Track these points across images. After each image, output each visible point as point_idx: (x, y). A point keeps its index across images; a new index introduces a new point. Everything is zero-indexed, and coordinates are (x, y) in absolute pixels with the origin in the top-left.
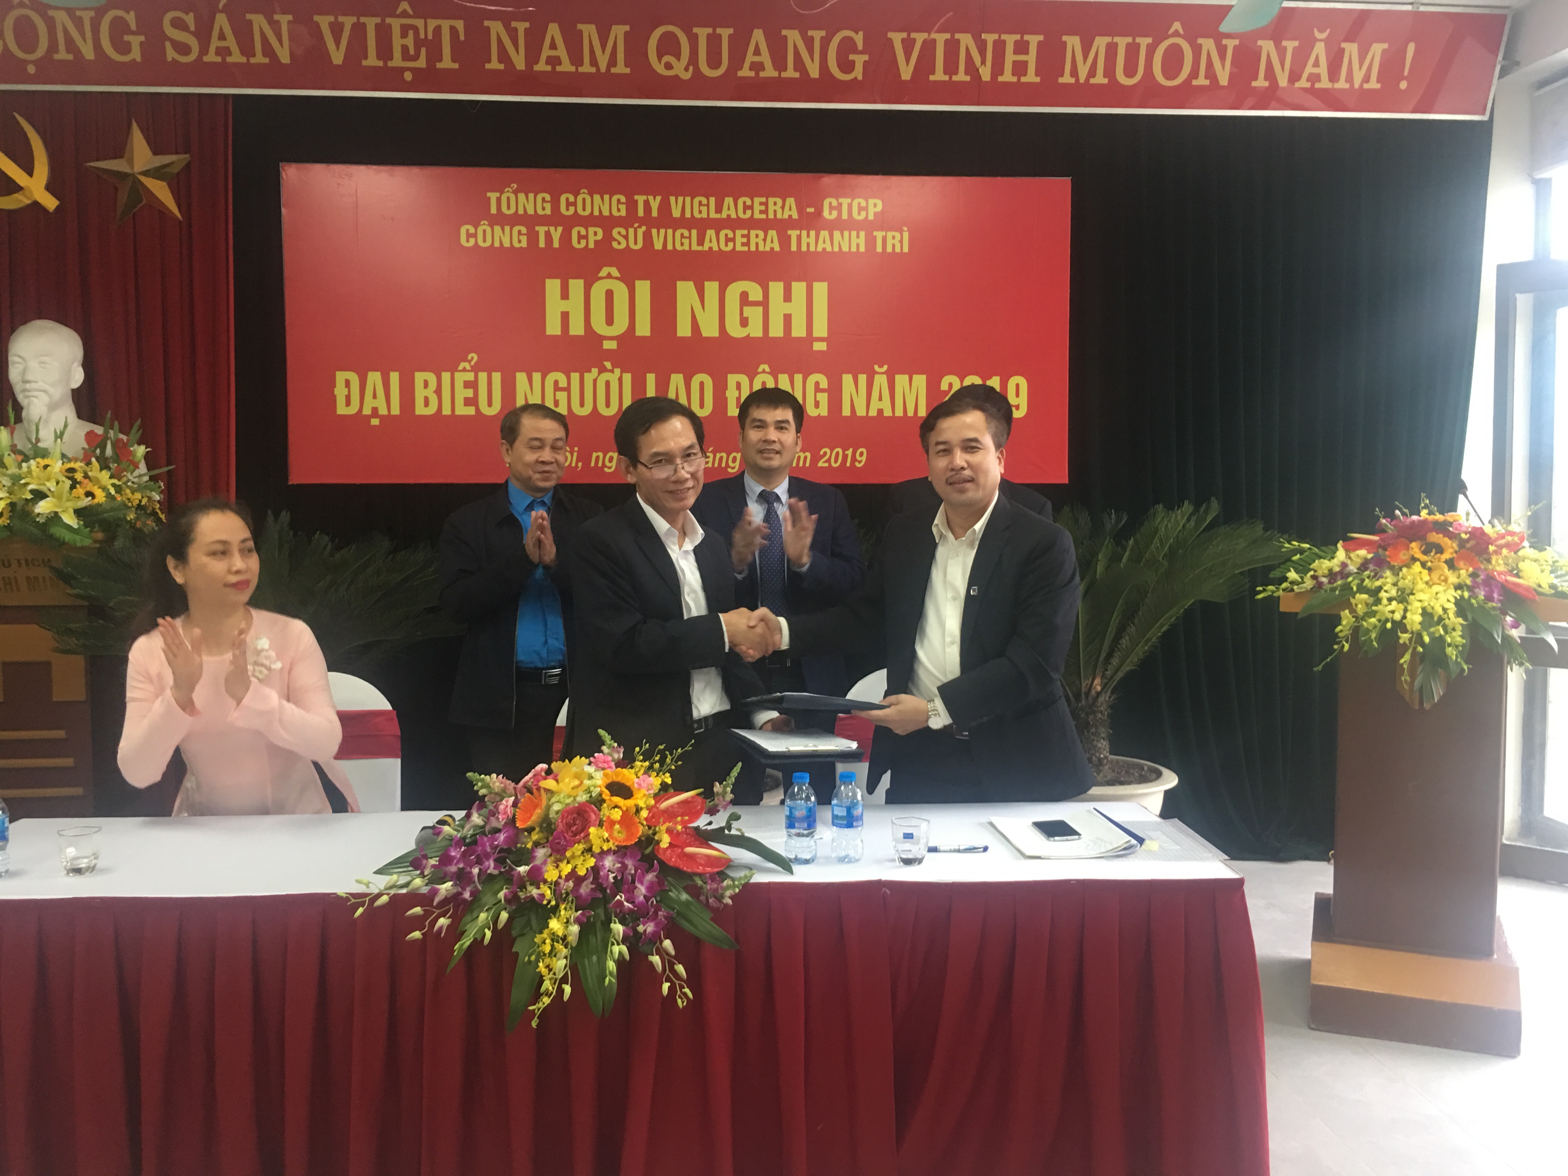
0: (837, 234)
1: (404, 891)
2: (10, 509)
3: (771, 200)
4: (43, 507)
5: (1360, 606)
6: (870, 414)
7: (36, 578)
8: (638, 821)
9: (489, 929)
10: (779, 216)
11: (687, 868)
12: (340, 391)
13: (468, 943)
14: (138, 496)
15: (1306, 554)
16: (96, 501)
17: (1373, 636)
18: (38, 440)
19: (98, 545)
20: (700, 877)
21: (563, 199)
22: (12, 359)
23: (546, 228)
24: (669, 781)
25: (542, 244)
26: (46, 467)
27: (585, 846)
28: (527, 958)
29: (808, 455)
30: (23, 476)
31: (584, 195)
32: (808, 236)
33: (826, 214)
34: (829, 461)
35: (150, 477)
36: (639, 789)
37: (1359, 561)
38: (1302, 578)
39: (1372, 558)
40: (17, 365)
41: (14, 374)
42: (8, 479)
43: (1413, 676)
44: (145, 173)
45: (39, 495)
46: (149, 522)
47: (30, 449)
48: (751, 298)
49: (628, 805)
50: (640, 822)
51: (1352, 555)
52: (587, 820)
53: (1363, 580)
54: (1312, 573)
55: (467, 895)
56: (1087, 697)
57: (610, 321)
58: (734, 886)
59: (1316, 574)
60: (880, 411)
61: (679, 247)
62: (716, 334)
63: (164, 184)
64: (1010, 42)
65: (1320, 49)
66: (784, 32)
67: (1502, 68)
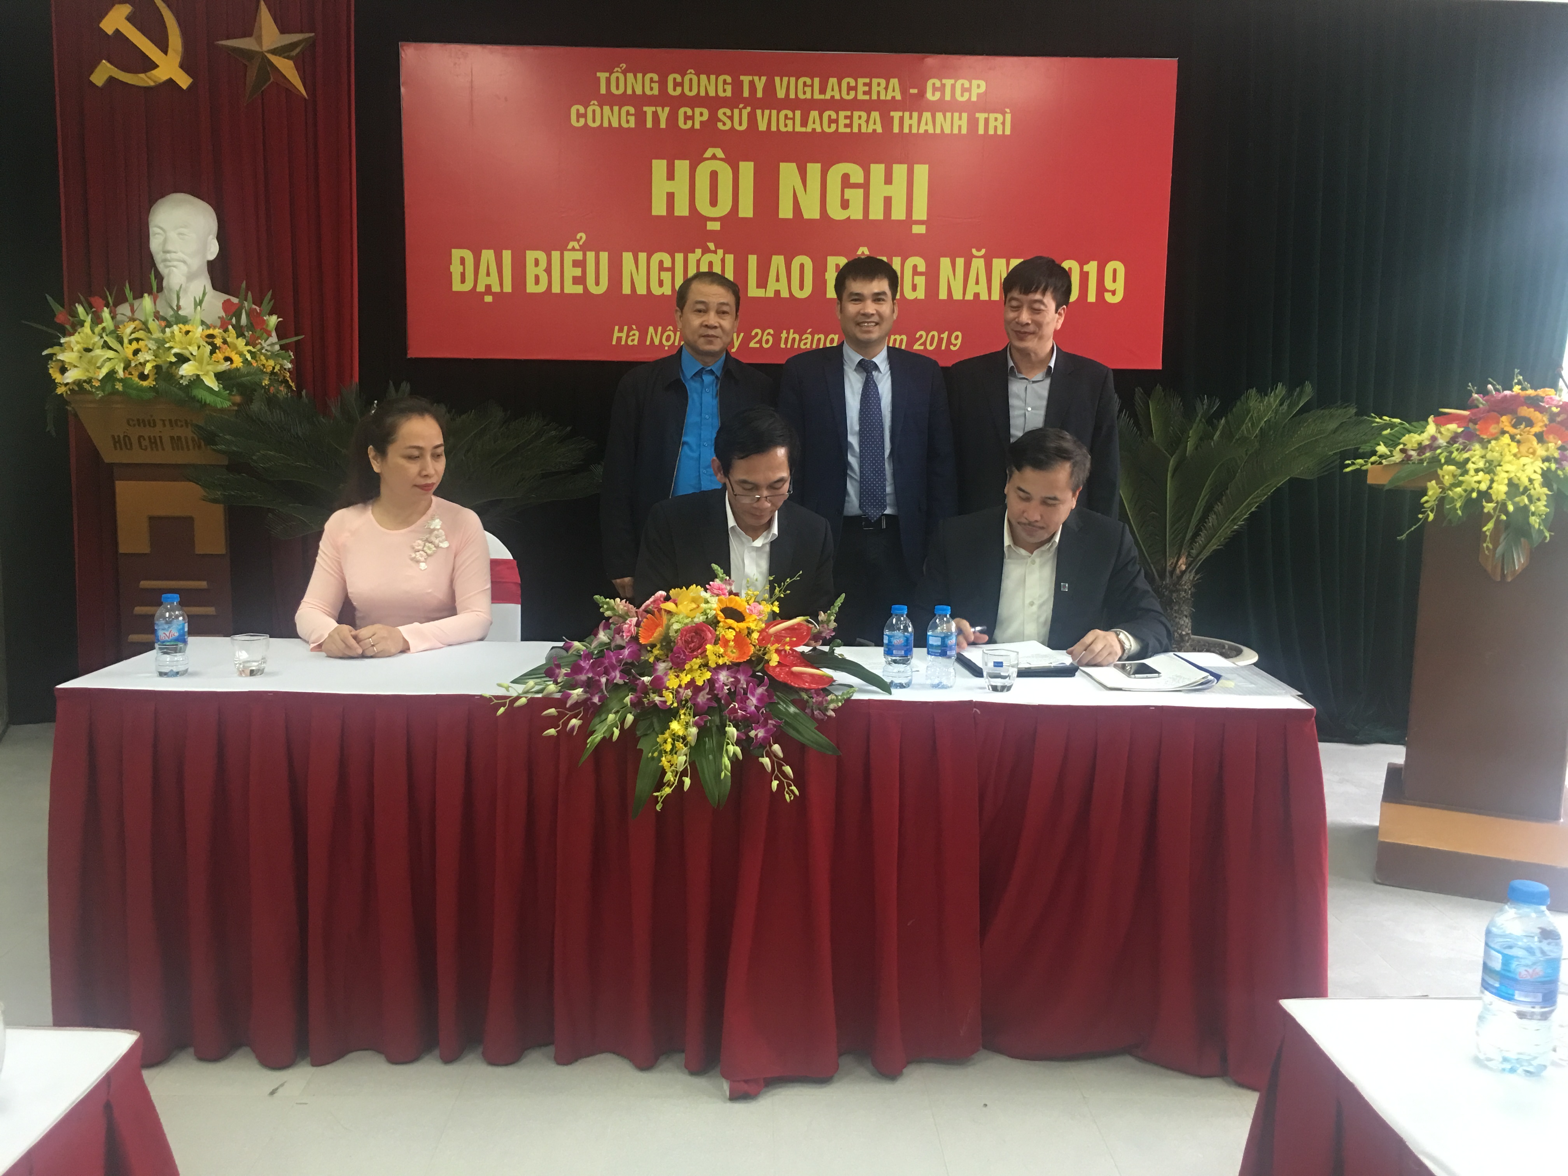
0: (939, 115)
1: (540, 696)
2: (155, 371)
3: (875, 81)
4: (187, 370)
5: (1447, 477)
6: (966, 298)
7: (179, 438)
8: (750, 641)
9: (617, 728)
10: (882, 97)
11: (795, 683)
12: (456, 269)
13: (599, 739)
14: (271, 363)
15: (1396, 429)
16: (234, 366)
17: (1458, 505)
18: (179, 307)
19: (236, 408)
20: (806, 693)
21: (671, 78)
22: (153, 230)
23: (653, 109)
24: (777, 610)
25: (649, 124)
26: (187, 332)
27: (701, 661)
28: (650, 754)
29: (904, 337)
30: (167, 340)
31: (691, 75)
32: (911, 118)
33: (929, 95)
34: (924, 344)
35: (280, 346)
36: (751, 614)
37: (1449, 435)
38: (1391, 451)
39: (1463, 431)
40: (157, 236)
41: (155, 244)
42: (154, 342)
43: (1496, 544)
44: (274, 52)
45: (182, 359)
46: (282, 388)
47: (171, 316)
48: (852, 180)
49: (741, 627)
50: (751, 643)
51: (1442, 429)
52: (704, 638)
53: (1451, 453)
54: (1401, 446)
55: (596, 700)
56: (1171, 576)
57: (714, 202)
58: (838, 700)
59: (1406, 447)
60: (977, 295)
61: (783, 129)
62: (818, 216)
63: (291, 63)
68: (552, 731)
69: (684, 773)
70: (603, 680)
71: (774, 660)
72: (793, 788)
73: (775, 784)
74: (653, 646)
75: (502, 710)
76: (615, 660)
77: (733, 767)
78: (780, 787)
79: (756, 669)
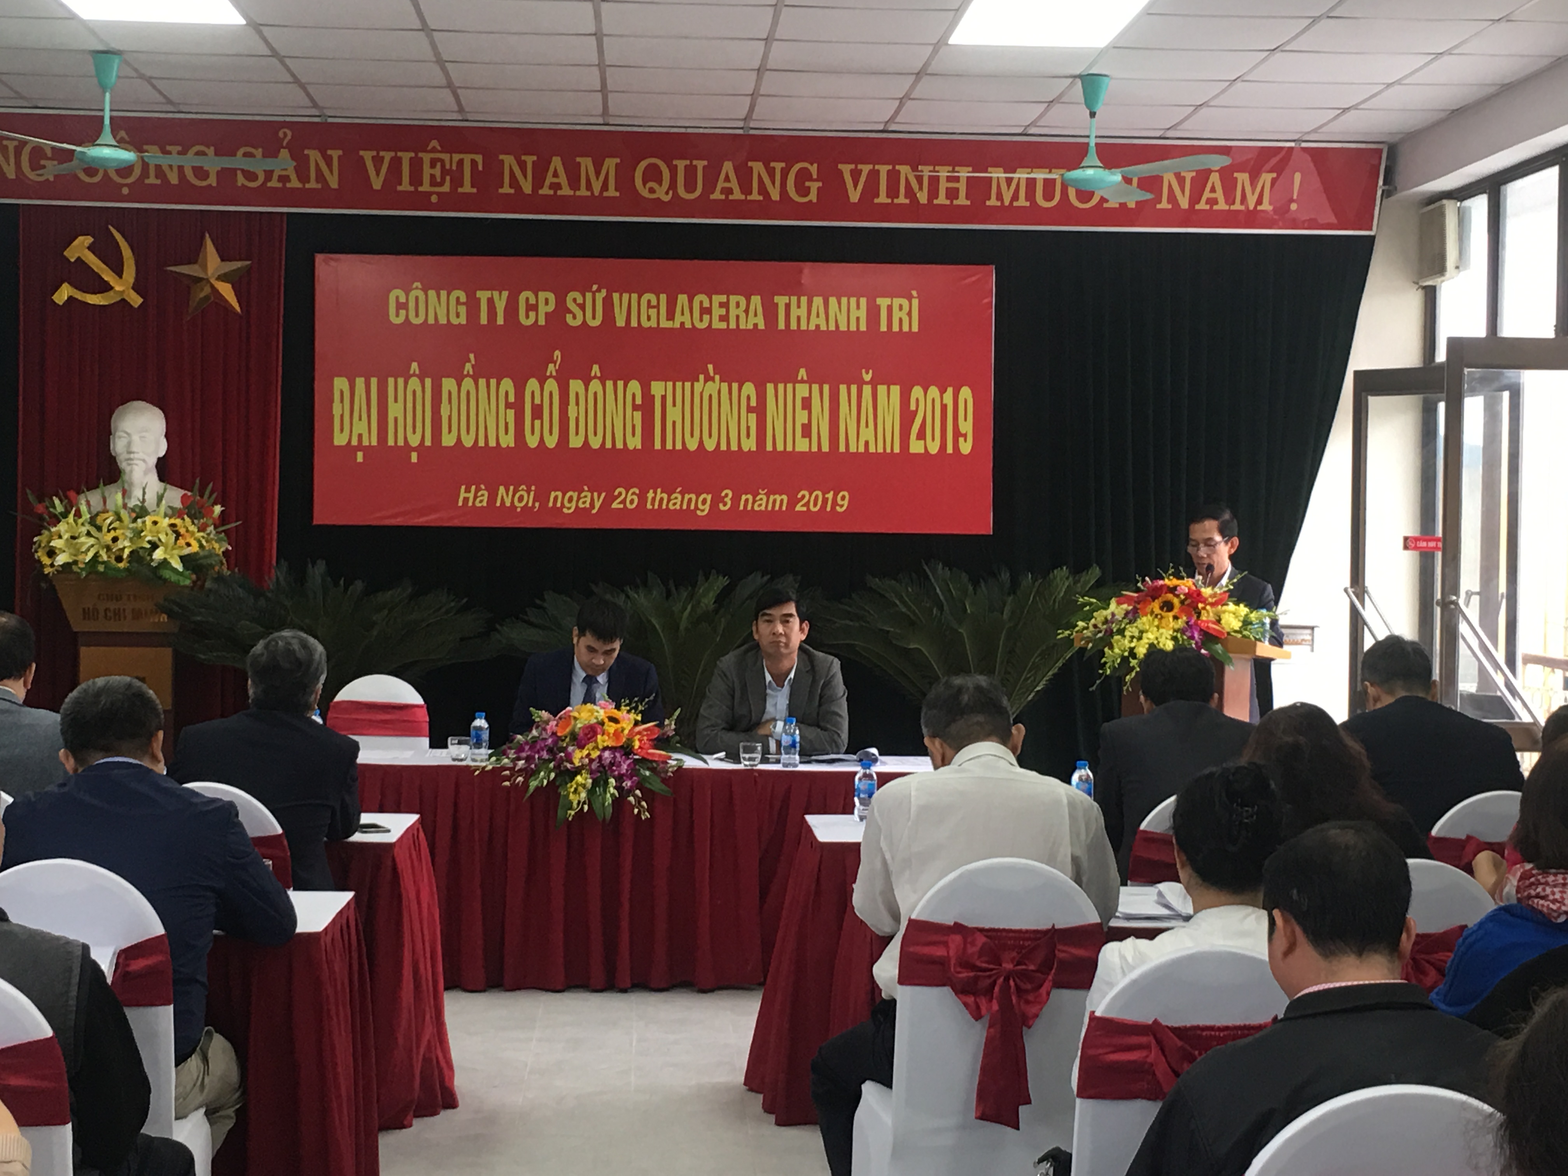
2: (132, 555)
4: (159, 554)
5: (1115, 644)
9: (545, 781)
11: (649, 758)
13: (534, 787)
14: (216, 546)
15: (1092, 606)
16: (193, 550)
18: (144, 501)
19: (193, 586)
20: (655, 764)
26: (155, 523)
27: (594, 744)
28: (565, 792)
30: (139, 529)
36: (624, 720)
37: (1124, 611)
38: (1087, 624)
42: (131, 531)
44: (219, 278)
49: (618, 727)
50: (624, 736)
51: (1119, 607)
52: (596, 732)
54: (1094, 620)
55: (533, 766)
58: (673, 766)
59: (1096, 621)
63: (229, 286)
64: (943, 173)
65: (1215, 178)
66: (750, 164)
67: (1383, 191)
68: (507, 783)
69: (584, 803)
70: (537, 756)
71: (637, 745)
72: (647, 813)
73: (636, 811)
74: (566, 737)
75: (477, 773)
76: (543, 745)
77: (613, 801)
78: (639, 812)
79: (626, 750)
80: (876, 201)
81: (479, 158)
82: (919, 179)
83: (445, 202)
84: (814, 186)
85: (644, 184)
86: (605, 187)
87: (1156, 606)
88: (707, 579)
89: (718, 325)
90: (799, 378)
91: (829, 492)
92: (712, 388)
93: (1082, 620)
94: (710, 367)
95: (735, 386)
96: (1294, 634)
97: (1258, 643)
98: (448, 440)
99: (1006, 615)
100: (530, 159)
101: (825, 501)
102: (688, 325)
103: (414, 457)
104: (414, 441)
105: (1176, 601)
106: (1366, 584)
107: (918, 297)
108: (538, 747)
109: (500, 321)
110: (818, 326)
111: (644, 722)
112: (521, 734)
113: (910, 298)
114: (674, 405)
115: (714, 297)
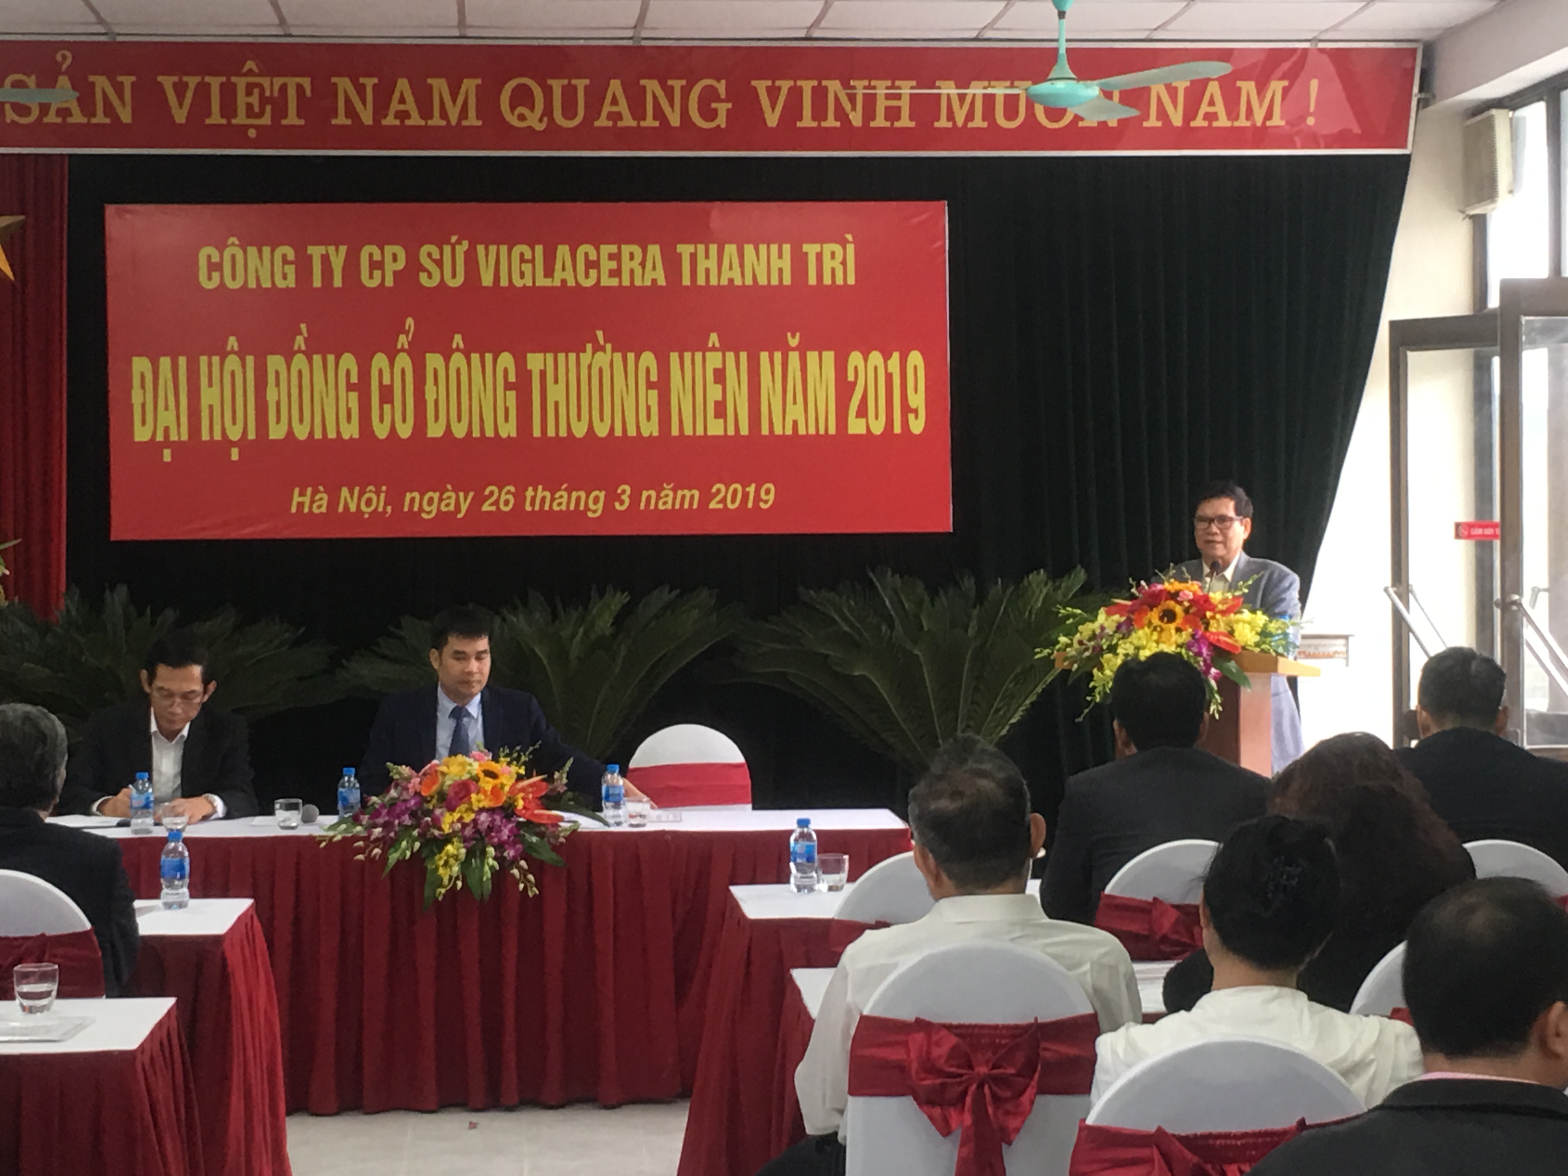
1: (350, 835)
9: (408, 852)
11: (536, 820)
15: (1076, 619)
20: (543, 828)
24: (522, 771)
27: (468, 805)
28: (430, 869)
36: (504, 775)
37: (1114, 624)
38: (1071, 641)
39: (1124, 621)
49: (496, 783)
50: (503, 795)
51: (1110, 618)
52: (468, 790)
54: (1079, 636)
58: (566, 831)
59: (1082, 636)
64: (881, 88)
65: (1214, 89)
66: (643, 82)
67: (1419, 101)
68: (361, 857)
69: (457, 878)
70: (397, 822)
71: (520, 804)
72: (535, 889)
73: (521, 886)
74: (432, 797)
75: (323, 844)
76: (403, 808)
77: (492, 874)
78: (525, 888)
79: (507, 811)
80: (799, 124)
81: (306, 82)
82: (852, 98)
83: (266, 137)
84: (723, 108)
85: (513, 108)
86: (464, 113)
87: (1154, 616)
88: (602, 595)
89: (607, 281)
90: (710, 345)
91: (749, 485)
92: (602, 359)
93: (1065, 635)
94: (600, 334)
95: (631, 356)
96: (1324, 645)
97: (1281, 659)
98: (276, 432)
99: (971, 632)
100: (369, 82)
101: (745, 495)
102: (571, 283)
103: (235, 454)
104: (234, 434)
105: (1178, 609)
106: (1411, 582)
107: (854, 242)
108: (398, 810)
109: (338, 282)
110: (731, 281)
111: (529, 775)
112: (377, 796)
113: (843, 243)
114: (556, 381)
115: (602, 247)
